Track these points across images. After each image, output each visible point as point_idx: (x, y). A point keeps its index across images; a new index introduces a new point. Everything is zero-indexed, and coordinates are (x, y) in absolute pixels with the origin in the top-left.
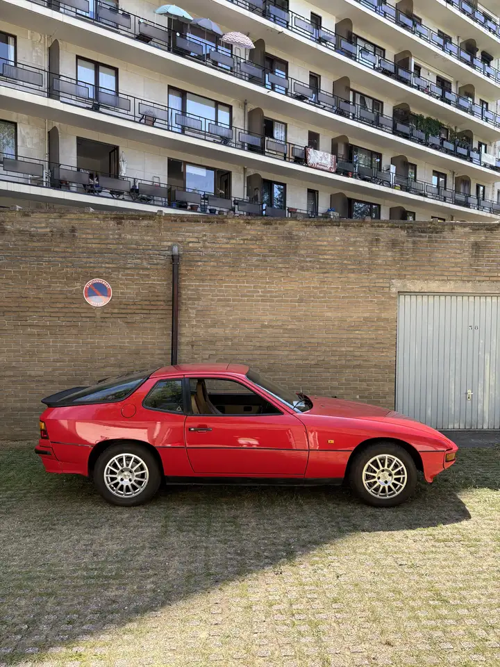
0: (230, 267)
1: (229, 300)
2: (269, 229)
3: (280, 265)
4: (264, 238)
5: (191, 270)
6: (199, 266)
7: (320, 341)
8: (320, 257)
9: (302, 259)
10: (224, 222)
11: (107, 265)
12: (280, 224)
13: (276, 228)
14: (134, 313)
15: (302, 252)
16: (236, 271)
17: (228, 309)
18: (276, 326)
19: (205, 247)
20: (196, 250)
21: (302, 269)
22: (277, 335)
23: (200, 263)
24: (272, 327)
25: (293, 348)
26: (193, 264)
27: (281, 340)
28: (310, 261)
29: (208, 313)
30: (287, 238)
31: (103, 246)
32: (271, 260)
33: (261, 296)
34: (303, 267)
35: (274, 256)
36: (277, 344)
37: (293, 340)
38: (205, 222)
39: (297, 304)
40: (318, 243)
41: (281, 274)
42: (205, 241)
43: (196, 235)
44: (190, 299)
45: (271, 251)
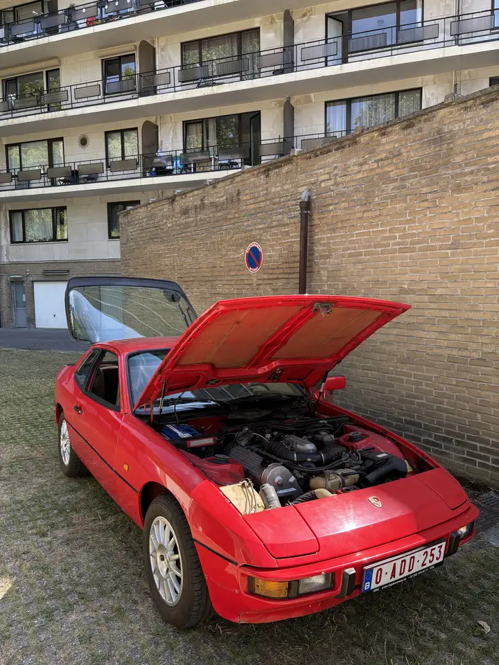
0: (361, 205)
1: (360, 254)
2: (409, 134)
3: (425, 190)
4: (403, 150)
5: (323, 218)
6: (331, 211)
7: (488, 317)
8: (490, 160)
9: (458, 171)
10: (356, 143)
11: (260, 226)
12: (425, 121)
13: (420, 130)
14: (278, 278)
15: (459, 159)
16: (368, 211)
17: (360, 266)
18: (419, 290)
19: (336, 184)
20: (328, 190)
21: (458, 189)
22: (422, 305)
23: (331, 208)
24: (414, 292)
25: (444, 327)
26: (324, 209)
27: (426, 313)
28: (472, 173)
29: (339, 274)
30: (434, 141)
31: (257, 205)
32: (411, 184)
33: (399, 244)
34: (459, 186)
35: (416, 176)
36: (421, 320)
37: (446, 314)
38: (337, 150)
39: (449, 251)
40: (486, 135)
41: (426, 204)
42: (336, 175)
43: (327, 170)
44: (321, 257)
45: (412, 170)
